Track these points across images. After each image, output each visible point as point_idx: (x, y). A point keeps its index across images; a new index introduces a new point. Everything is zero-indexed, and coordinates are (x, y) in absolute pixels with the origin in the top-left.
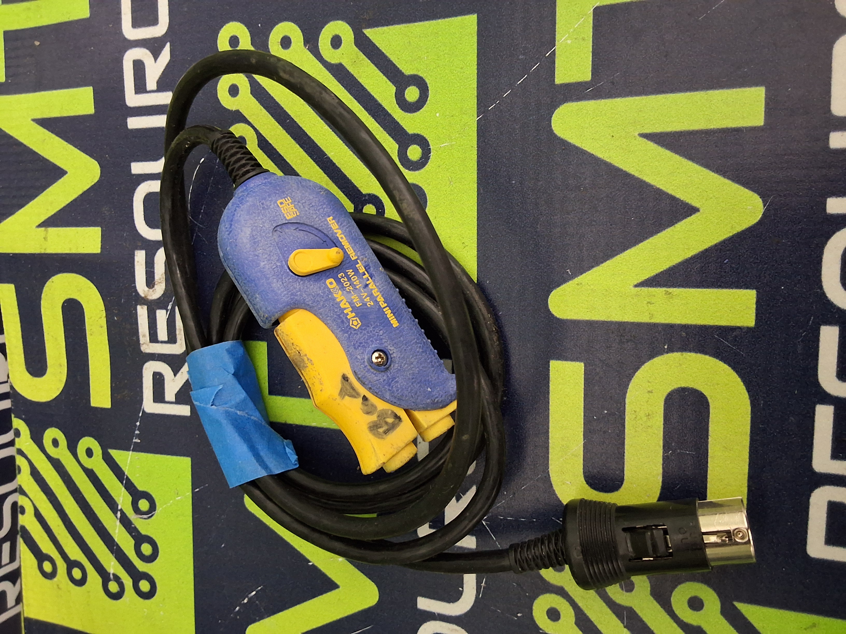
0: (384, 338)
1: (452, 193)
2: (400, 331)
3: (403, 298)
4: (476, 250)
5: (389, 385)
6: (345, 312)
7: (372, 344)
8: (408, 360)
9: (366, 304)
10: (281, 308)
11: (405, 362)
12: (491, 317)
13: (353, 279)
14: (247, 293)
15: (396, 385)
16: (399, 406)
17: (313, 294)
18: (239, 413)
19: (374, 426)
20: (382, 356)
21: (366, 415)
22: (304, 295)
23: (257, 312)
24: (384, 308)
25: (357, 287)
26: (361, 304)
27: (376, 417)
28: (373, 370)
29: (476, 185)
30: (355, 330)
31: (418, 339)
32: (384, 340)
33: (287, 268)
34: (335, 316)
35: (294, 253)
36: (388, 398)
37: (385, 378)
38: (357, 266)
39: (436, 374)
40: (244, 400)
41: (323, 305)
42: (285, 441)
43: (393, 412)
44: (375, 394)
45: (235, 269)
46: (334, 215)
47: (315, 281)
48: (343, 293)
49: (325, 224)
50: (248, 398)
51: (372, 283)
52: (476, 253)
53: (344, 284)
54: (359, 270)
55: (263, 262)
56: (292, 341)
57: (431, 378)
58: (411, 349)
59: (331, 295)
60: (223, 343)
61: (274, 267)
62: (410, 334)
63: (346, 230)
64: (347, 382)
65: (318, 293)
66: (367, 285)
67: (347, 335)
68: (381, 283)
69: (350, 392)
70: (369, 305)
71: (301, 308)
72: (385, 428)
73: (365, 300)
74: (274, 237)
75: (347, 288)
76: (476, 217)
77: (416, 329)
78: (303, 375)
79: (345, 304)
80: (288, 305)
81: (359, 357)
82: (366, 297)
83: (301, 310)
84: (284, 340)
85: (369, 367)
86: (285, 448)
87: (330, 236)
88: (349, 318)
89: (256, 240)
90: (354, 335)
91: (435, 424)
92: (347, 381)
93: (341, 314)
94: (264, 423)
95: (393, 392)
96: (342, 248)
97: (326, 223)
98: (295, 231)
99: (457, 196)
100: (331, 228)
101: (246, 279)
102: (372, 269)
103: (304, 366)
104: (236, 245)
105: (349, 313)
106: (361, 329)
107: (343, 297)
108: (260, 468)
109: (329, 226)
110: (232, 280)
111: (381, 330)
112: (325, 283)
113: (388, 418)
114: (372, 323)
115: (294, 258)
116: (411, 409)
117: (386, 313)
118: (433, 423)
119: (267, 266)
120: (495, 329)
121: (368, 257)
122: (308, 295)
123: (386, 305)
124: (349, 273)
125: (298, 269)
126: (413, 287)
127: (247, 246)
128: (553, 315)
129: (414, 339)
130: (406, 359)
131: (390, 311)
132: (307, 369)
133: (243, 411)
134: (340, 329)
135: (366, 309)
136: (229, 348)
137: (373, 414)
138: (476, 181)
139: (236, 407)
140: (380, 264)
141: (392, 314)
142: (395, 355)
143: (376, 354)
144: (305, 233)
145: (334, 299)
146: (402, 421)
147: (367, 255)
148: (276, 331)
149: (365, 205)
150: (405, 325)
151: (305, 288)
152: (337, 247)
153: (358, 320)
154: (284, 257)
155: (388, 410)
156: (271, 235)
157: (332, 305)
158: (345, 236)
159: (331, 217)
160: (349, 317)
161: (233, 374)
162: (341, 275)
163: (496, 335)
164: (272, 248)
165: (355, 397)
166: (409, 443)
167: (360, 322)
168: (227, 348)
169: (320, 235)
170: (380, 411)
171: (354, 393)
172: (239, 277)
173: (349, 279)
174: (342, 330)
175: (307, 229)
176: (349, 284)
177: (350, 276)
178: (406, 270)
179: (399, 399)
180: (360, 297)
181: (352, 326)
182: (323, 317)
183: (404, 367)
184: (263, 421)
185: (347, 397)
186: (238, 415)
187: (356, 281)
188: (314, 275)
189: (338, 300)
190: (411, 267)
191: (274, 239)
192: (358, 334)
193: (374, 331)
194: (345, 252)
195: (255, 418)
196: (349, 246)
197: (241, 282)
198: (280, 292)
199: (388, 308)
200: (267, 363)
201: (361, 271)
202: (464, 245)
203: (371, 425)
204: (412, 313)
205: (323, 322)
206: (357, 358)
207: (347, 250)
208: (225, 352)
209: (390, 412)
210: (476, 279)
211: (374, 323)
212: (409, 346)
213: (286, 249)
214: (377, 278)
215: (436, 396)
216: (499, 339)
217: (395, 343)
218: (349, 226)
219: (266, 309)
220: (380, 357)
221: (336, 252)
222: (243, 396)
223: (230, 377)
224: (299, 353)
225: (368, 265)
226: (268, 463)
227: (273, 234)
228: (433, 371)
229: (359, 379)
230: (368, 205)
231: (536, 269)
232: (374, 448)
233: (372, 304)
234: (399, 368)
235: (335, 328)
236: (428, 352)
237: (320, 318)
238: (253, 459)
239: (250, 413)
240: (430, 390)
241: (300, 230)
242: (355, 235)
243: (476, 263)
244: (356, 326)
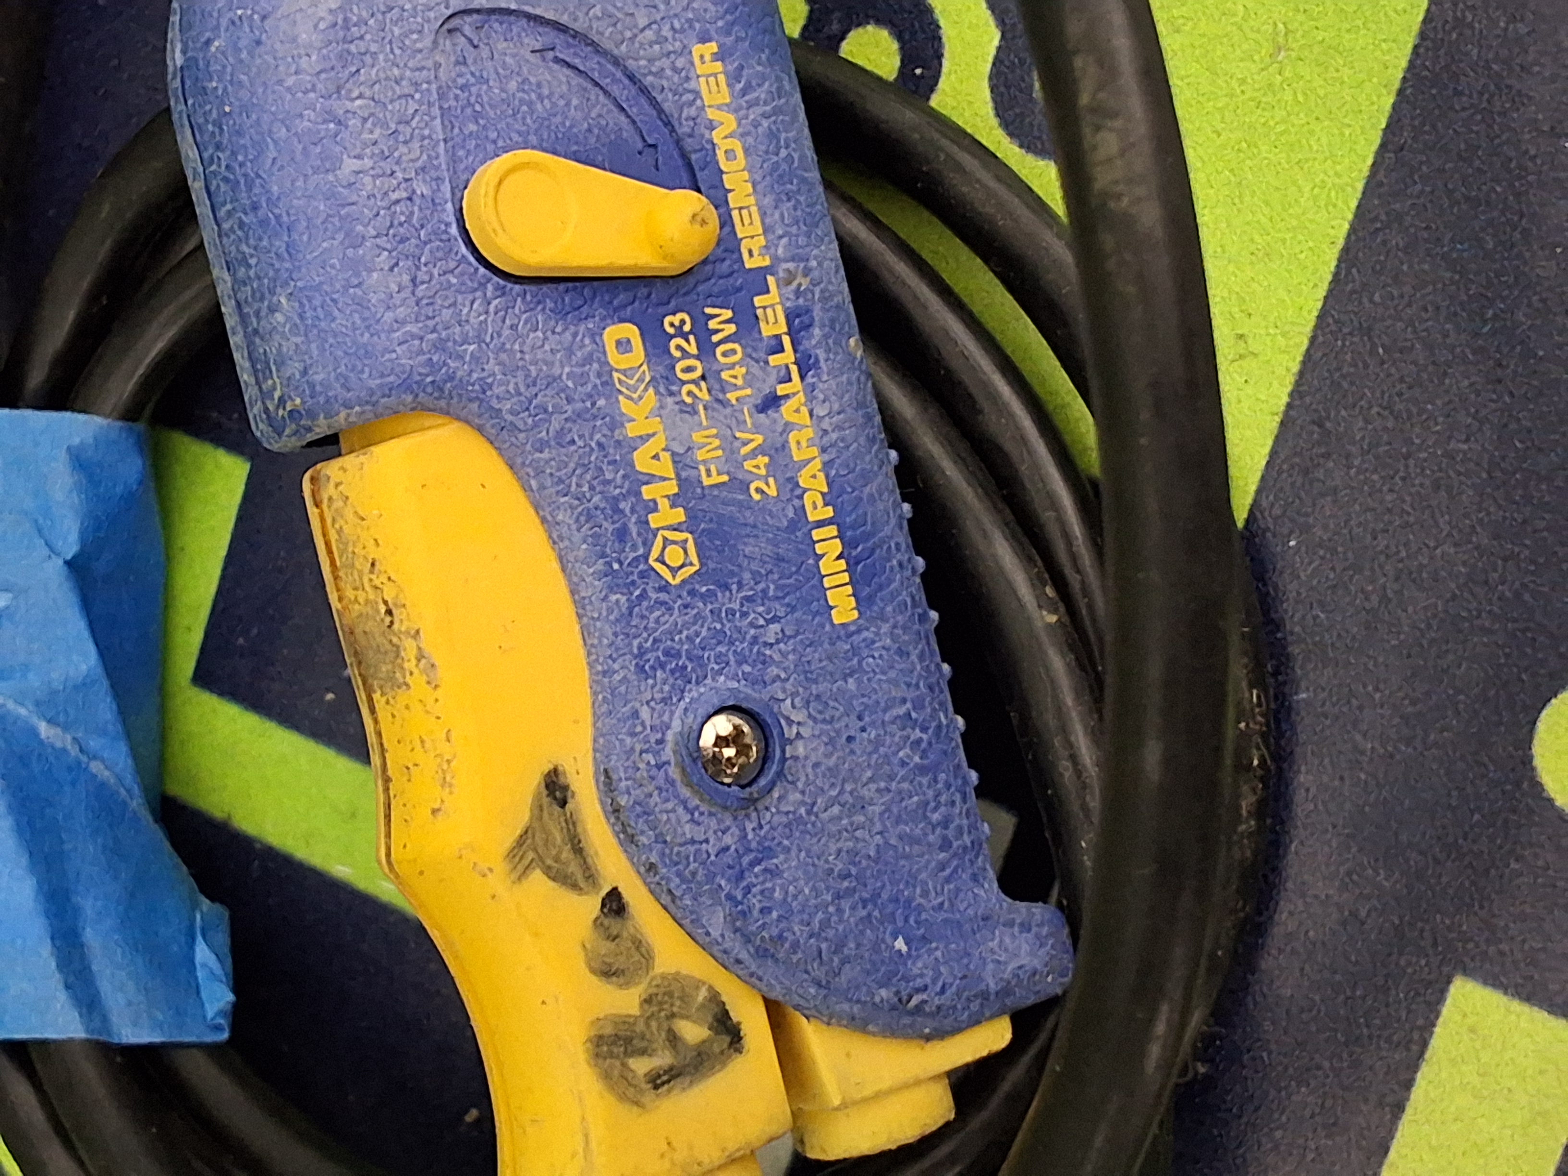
0: (777, 657)
1: (1269, 99)
2: (855, 651)
3: (905, 498)
4: (1289, 388)
5: (741, 876)
6: (647, 492)
7: (720, 672)
8: (848, 787)
9: (745, 487)
10: (372, 393)
11: (834, 793)
12: (1259, 704)
13: (725, 354)
14: (242, 272)
15: (769, 885)
16: (750, 979)
17: (533, 369)
18: (44, 729)
19: (616, 1038)
20: (748, 740)
21: (594, 979)
22: (491, 366)
23: (255, 372)
24: (820, 524)
25: (732, 396)
26: (725, 478)
27: (636, 1002)
28: (685, 792)
29: (1389, 100)
30: (665, 587)
31: (918, 705)
32: (774, 671)
33: (452, 219)
34: (596, 499)
35: (507, 159)
36: (715, 933)
37: (728, 839)
38: (758, 301)
39: (948, 880)
40: (84, 684)
41: (560, 433)
42: (205, 903)
43: (714, 997)
44: (666, 899)
45: (218, 147)
46: (729, 40)
47: (561, 313)
48: (662, 407)
49: (675, 70)
50: (105, 684)
51: (801, 397)
52: (1285, 399)
53: (679, 367)
54: (762, 325)
55: (358, 157)
56: (373, 553)
57: (925, 894)
58: (877, 743)
59: (608, 398)
60: (68, 415)
61: (395, 196)
62: (892, 674)
63: (756, 125)
64: (557, 809)
65: (556, 371)
66: (772, 402)
67: (623, 599)
68: (836, 407)
69: (557, 860)
70: (758, 490)
71: (458, 418)
72: (662, 1059)
73: (748, 465)
74: (439, 58)
75: (685, 389)
76: (1341, 242)
77: (921, 657)
78: (372, 710)
79: (656, 457)
80: (409, 389)
81: (645, 713)
82: (754, 454)
83: (456, 425)
84: (340, 532)
85: (674, 772)
86: (193, 939)
87: (684, 129)
88: (653, 525)
89: (353, 48)
90: (651, 609)
91: (878, 1096)
92: (563, 803)
93: (624, 497)
94: (137, 804)
95: (743, 913)
96: (720, 201)
97: (680, 63)
98: (534, 59)
99: (1284, 121)
100: (697, 94)
101: (255, 207)
102: (817, 332)
103: (391, 678)
104: (258, 43)
105: (664, 504)
106: (692, 593)
107: (655, 425)
108: (62, 996)
109: (692, 85)
110: (186, 189)
111: (775, 619)
112: (596, 336)
113: (687, 1017)
114: (747, 576)
115: (500, 183)
116: (797, 1007)
117: (819, 549)
118: (868, 1092)
119: (367, 180)
120: (1262, 761)
121: (816, 274)
122: (509, 371)
123: (829, 512)
124: (712, 324)
125: (502, 241)
126: (958, 459)
127: (304, 62)
128: (1537, 787)
129: (904, 701)
130: (844, 781)
131: (837, 547)
132: (402, 697)
133: (66, 728)
134: (600, 565)
135: (740, 505)
136: (82, 446)
137: (626, 985)
138: (1397, 85)
139: (38, 704)
140: (854, 321)
141: (842, 564)
142: (800, 749)
143: (722, 725)
144: (577, 80)
145: (616, 422)
146: (739, 1051)
147: (814, 263)
148: (313, 479)
149: (859, 25)
150: (885, 628)
151: (506, 332)
152: (699, 191)
153: (691, 546)
154: (454, 160)
155: (698, 984)
156: (428, 42)
157: (600, 444)
158: (746, 151)
159: (713, 47)
160: (654, 521)
161: (68, 563)
162: (676, 319)
163: (1254, 790)
164: (412, 106)
165: (575, 887)
166: (742, 1158)
167: (695, 560)
168: (76, 441)
169: (640, 110)
170: (663, 977)
171: (574, 868)
172: (223, 187)
173: (706, 349)
174: (609, 572)
175: (591, 65)
176: (699, 373)
177: (715, 338)
178: (948, 371)
179: (762, 954)
180: (730, 446)
181: (658, 566)
182: (542, 487)
183: (824, 816)
184: (136, 790)
185: (537, 876)
186: (41, 742)
187: (732, 366)
188: (562, 287)
189: (632, 430)
190: (974, 369)
191: (438, 66)
192: (670, 609)
193: (744, 615)
194: (726, 221)
195: (107, 773)
196: (752, 200)
197: (229, 214)
198: (389, 316)
199: (832, 530)
200: (223, 553)
201: (767, 331)
202: (1241, 347)
203: (608, 1030)
204: (923, 576)
205: (537, 507)
206: (636, 714)
207: (735, 214)
208: (63, 456)
209: (702, 995)
210: (1245, 515)
211: (757, 577)
212: (873, 724)
213: (473, 127)
214: (827, 383)
215: (919, 982)
216: (1260, 811)
217: (818, 697)
218: (777, 111)
219: (305, 372)
220: (735, 738)
221: (689, 212)
222: (84, 667)
223: (55, 570)
224: (389, 612)
225: (808, 311)
226: (105, 986)
227: (435, 42)
228: (942, 867)
229: (614, 811)
230: (870, 28)
231: (1533, 562)
232: (586, 1136)
233: (772, 492)
234: (803, 811)
235: (581, 554)
236: (942, 776)
237: (526, 488)
238: (46, 950)
239: (94, 743)
240: (904, 949)
241: (557, 60)
242: (789, 158)
243: (1270, 442)
244: (674, 571)
